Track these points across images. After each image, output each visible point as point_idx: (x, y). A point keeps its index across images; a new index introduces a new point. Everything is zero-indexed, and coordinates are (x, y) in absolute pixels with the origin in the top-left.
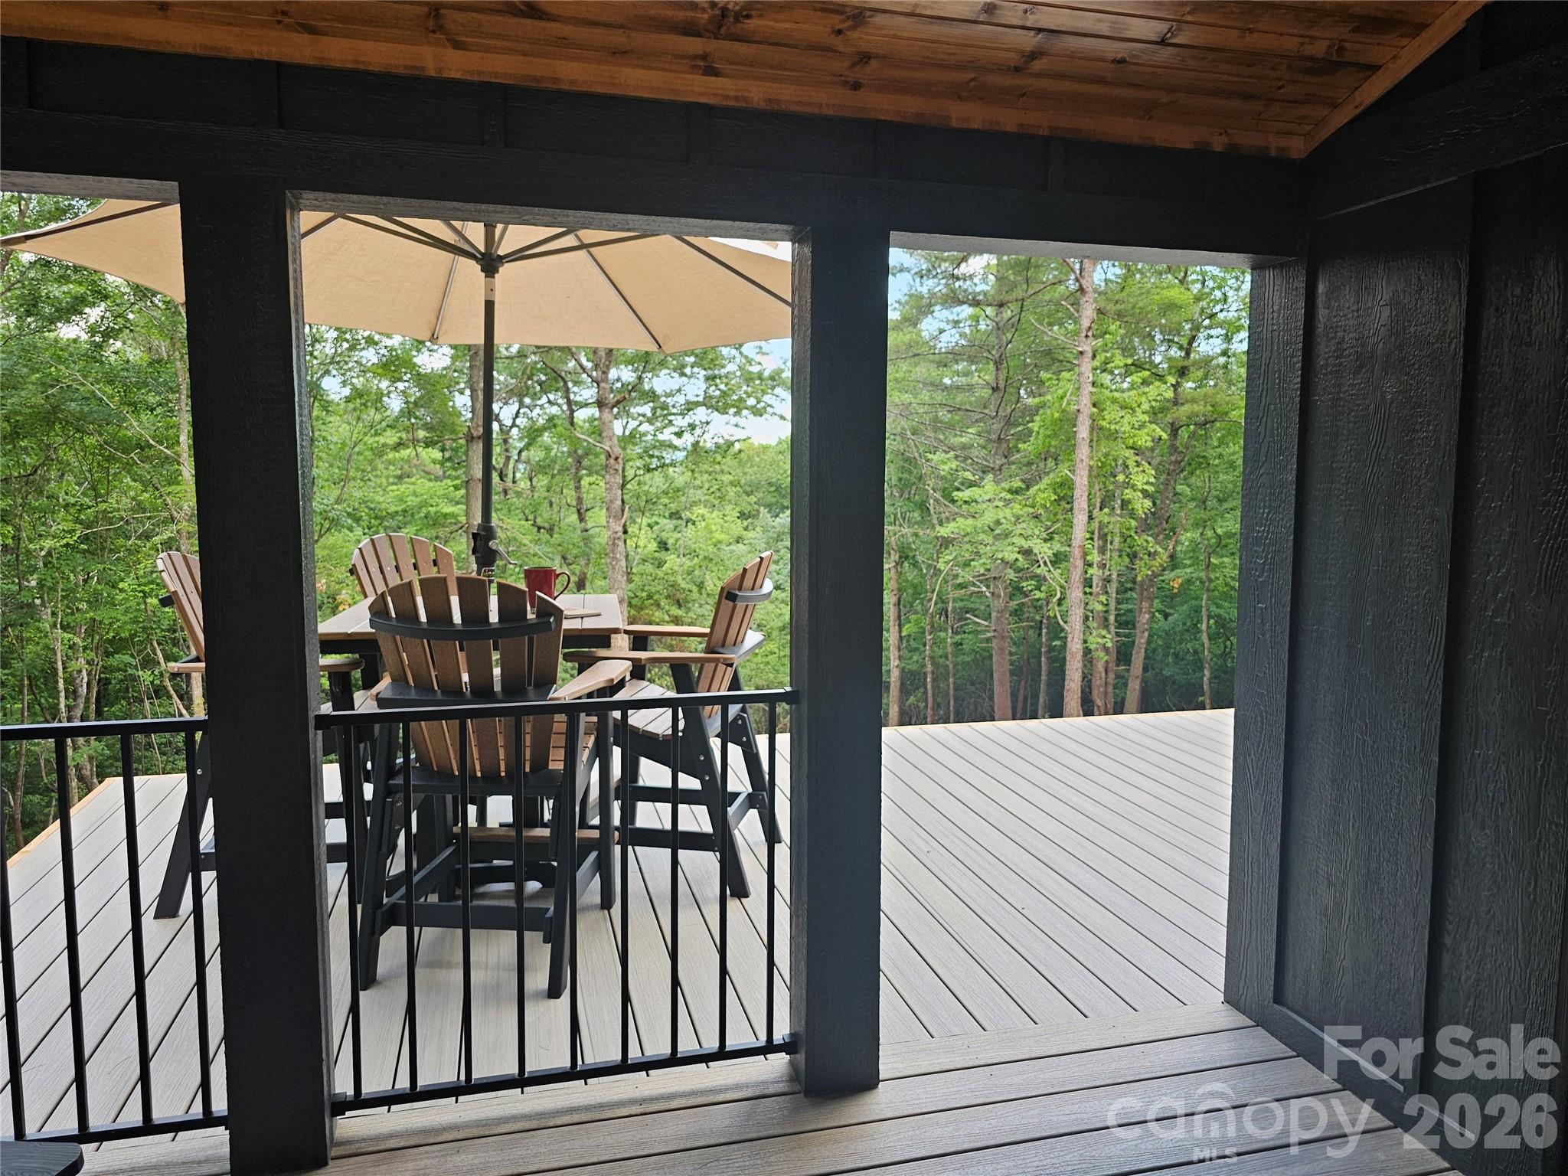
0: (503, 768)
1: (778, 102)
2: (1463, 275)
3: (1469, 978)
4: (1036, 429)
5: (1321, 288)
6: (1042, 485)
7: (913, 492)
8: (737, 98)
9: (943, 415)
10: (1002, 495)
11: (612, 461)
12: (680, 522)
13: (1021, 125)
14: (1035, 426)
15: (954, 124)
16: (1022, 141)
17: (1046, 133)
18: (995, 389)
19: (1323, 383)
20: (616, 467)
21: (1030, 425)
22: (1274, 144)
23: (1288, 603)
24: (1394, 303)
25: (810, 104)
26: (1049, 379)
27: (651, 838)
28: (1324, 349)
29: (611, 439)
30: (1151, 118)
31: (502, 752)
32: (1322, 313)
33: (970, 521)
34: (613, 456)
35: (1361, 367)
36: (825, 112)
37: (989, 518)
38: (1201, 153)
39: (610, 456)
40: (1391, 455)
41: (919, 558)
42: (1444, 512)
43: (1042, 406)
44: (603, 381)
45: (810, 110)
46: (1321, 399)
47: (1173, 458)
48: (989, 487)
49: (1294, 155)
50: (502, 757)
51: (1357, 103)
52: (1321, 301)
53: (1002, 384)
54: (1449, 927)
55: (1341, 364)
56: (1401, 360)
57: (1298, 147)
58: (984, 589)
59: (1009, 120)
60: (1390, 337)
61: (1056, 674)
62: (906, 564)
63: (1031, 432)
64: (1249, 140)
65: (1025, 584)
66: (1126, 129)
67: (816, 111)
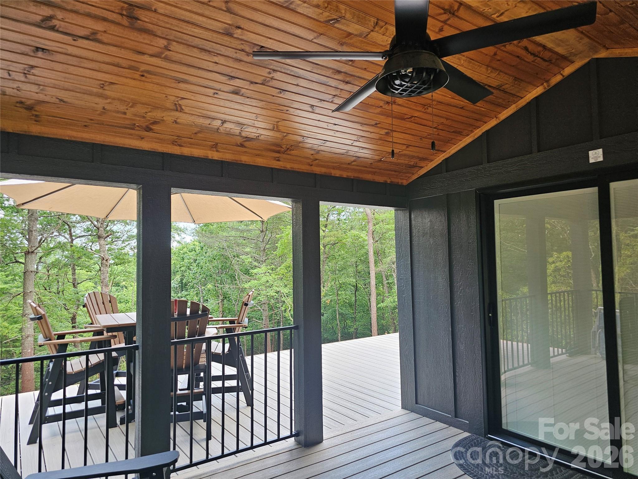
0: (184, 366)
1: (293, 168)
2: (446, 216)
3: (463, 382)
4: (279, 246)
5: (412, 216)
6: (282, 267)
7: (227, 271)
8: (284, 167)
9: (241, 241)
10: (269, 271)
11: (104, 261)
12: (119, 287)
13: (347, 176)
14: (278, 245)
15: (333, 175)
16: (347, 179)
17: (353, 178)
18: (262, 231)
19: (415, 239)
20: (107, 264)
21: (276, 245)
22: (400, 181)
23: (411, 295)
24: (431, 221)
25: (301, 169)
26: (283, 228)
27: (216, 390)
28: (414, 231)
29: (104, 252)
30: (375, 175)
31: (184, 361)
32: (413, 222)
33: (256, 281)
34: (105, 259)
35: (424, 236)
36: (304, 171)
37: (264, 279)
38: (385, 184)
39: (104, 259)
40: (433, 257)
41: (231, 297)
42: (447, 270)
43: (281, 238)
44: (101, 227)
45: (301, 171)
46: (415, 243)
47: (325, 256)
48: (264, 268)
49: (404, 184)
50: (184, 363)
51: (419, 174)
52: (412, 219)
53: (264, 230)
54: (457, 371)
55: (419, 235)
56: (434, 235)
57: (405, 183)
58: (260, 308)
59: (345, 174)
60: (430, 229)
61: (286, 341)
62: (225, 301)
63: (277, 247)
64: (395, 180)
65: (278, 305)
66: (369, 177)
67: (302, 171)
